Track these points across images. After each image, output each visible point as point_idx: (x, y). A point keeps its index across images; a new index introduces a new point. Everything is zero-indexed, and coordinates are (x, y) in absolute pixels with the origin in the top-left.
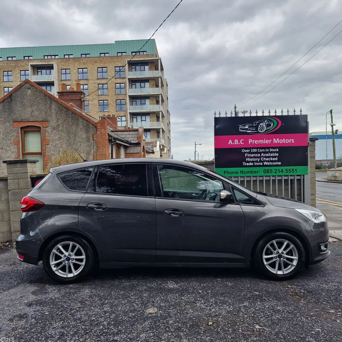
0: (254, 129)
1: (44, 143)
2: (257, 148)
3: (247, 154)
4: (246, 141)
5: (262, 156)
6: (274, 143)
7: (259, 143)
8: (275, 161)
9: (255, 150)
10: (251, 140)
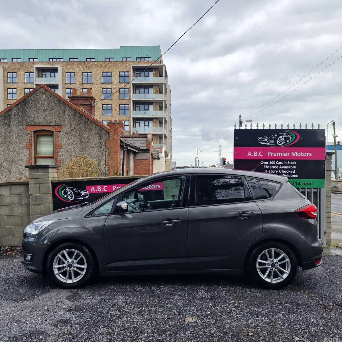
0: (273, 142)
1: (56, 147)
2: (276, 161)
3: (266, 166)
4: (265, 153)
5: (281, 169)
6: (292, 156)
7: (277, 155)
8: (293, 174)
9: (273, 163)
10: (270, 152)
